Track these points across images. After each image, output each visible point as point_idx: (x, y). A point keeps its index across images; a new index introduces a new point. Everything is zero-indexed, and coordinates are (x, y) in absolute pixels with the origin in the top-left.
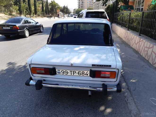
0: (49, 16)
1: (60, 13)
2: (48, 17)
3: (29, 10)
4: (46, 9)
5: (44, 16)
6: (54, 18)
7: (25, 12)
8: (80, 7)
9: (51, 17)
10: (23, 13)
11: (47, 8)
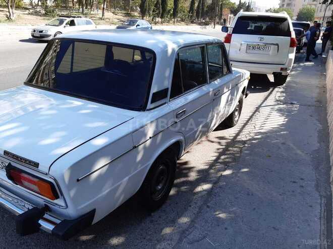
0: (204, 21)
1: (229, 15)
2: (200, 24)
3: (161, 8)
4: (198, 6)
5: (192, 22)
6: (213, 27)
7: (153, 11)
8: (283, 5)
9: (206, 24)
10: (149, 13)
11: (201, 5)
